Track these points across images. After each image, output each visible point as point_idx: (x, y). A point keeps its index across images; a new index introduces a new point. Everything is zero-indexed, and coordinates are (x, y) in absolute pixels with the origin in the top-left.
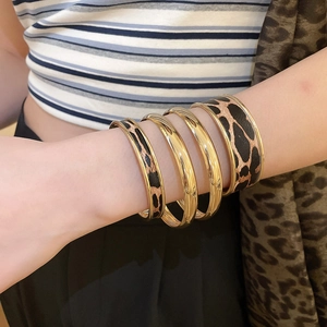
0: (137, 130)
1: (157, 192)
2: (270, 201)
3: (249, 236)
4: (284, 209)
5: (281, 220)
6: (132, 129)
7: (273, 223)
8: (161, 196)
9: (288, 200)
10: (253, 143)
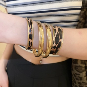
0: (31, 21)
1: (31, 41)
2: (79, 76)
3: (74, 83)
4: (82, 79)
5: (82, 81)
6: (29, 20)
7: (80, 81)
8: (32, 42)
9: (84, 77)
10: (60, 40)
